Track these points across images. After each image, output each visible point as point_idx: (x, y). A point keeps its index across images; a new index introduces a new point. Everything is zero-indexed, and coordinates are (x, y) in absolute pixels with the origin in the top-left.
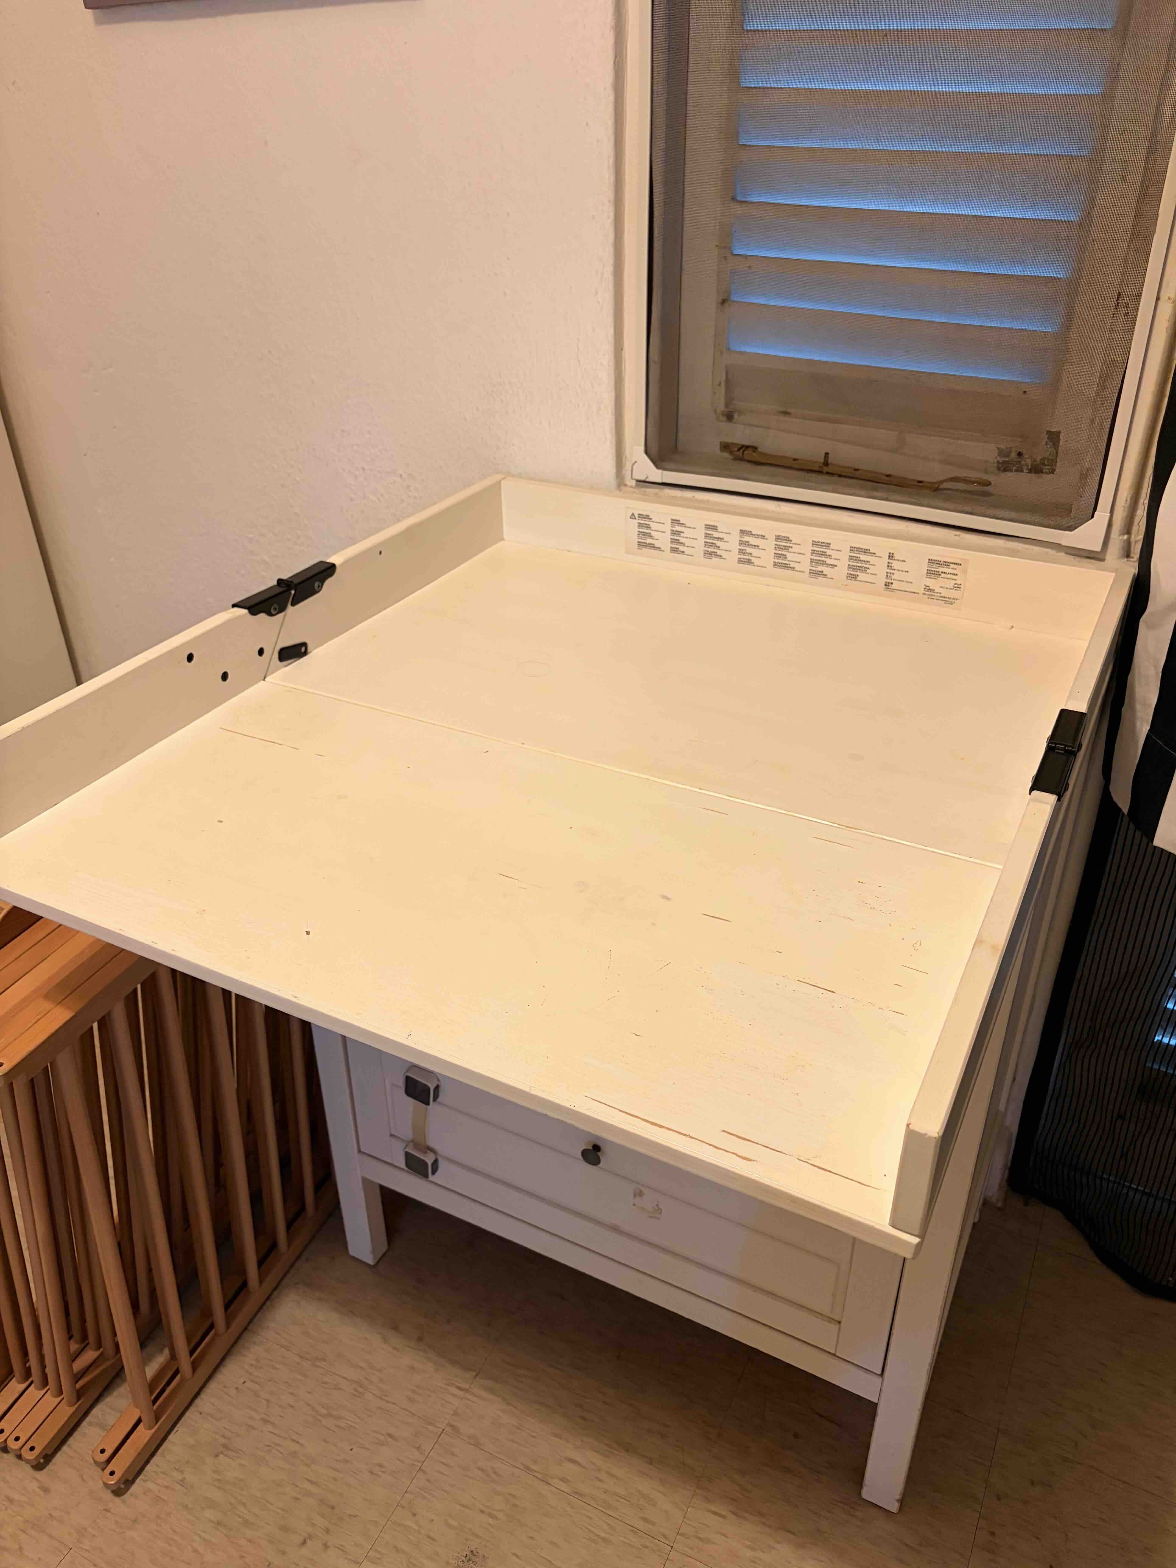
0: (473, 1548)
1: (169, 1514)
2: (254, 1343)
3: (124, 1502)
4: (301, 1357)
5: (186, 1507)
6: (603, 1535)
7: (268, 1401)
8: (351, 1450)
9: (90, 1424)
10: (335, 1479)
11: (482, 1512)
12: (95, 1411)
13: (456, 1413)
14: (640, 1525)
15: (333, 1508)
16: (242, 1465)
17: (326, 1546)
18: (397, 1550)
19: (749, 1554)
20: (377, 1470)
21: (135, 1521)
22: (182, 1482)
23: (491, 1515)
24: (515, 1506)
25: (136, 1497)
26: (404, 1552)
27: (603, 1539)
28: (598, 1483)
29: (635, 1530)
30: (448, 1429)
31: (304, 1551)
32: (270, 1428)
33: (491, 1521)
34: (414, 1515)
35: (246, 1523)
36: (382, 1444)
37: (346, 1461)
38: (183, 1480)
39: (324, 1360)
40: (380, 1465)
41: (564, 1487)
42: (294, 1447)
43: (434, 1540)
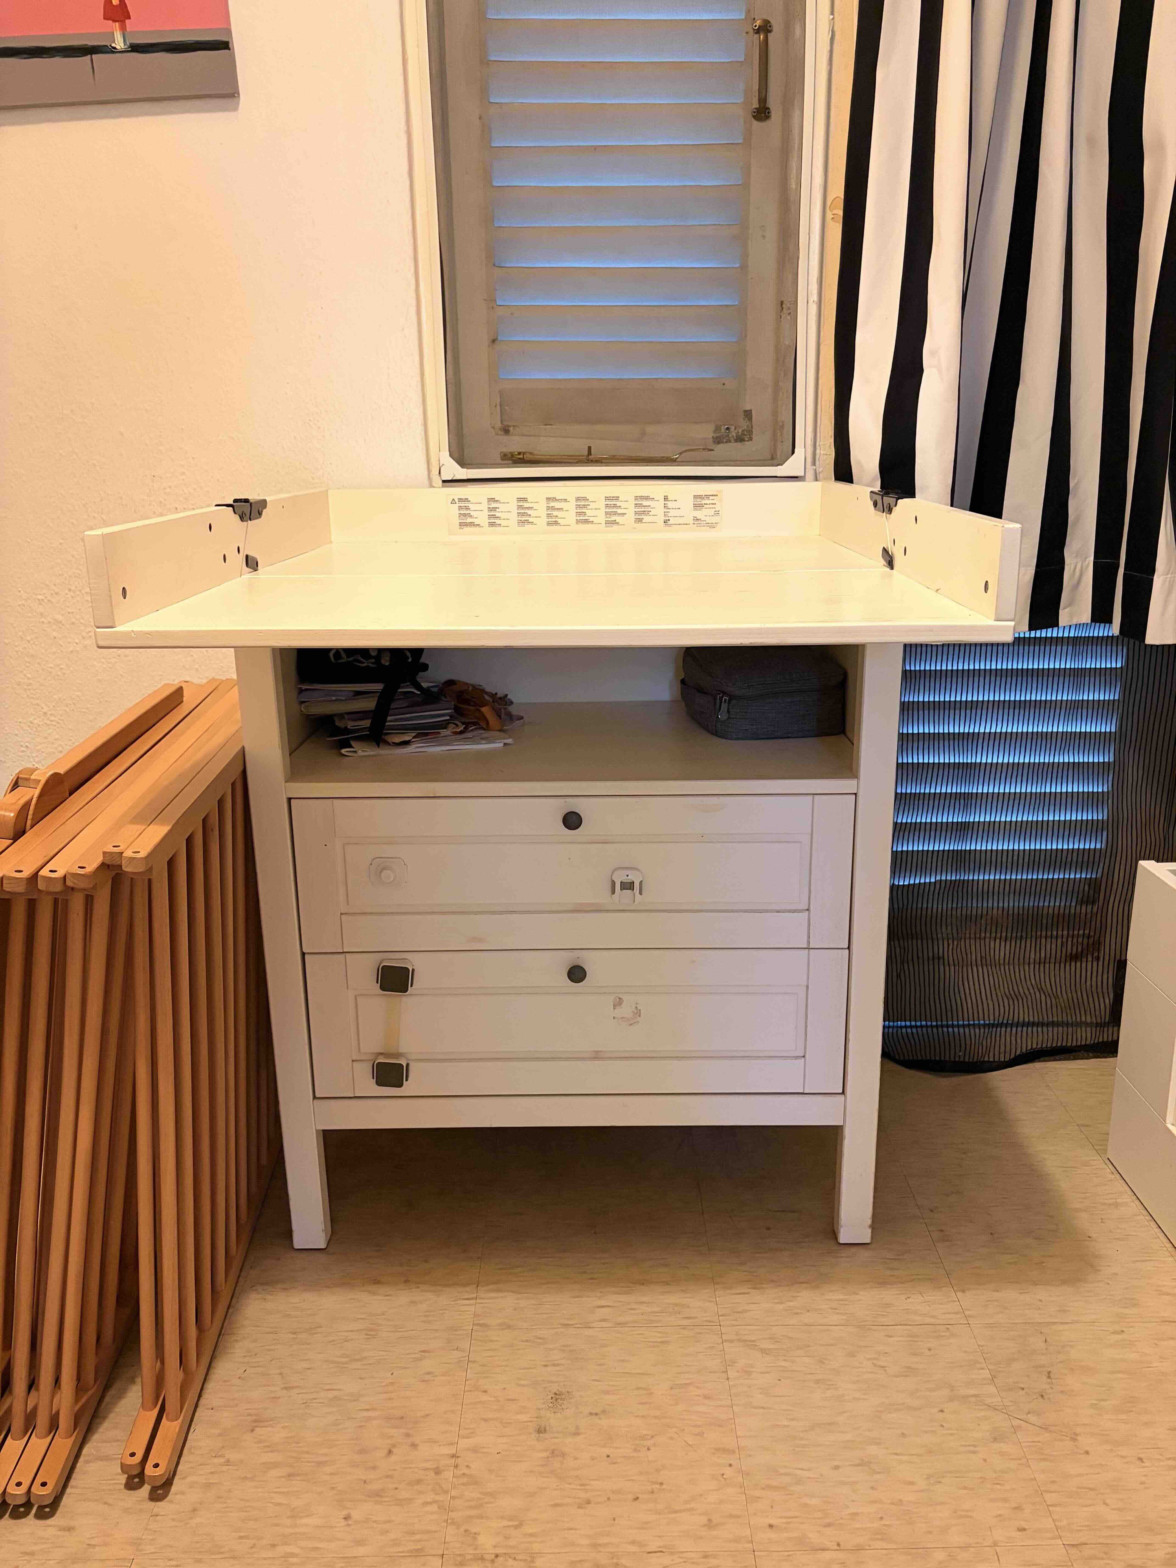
0: (555, 1391)
1: (230, 1491)
2: (236, 1341)
3: (171, 1502)
4: (295, 1333)
5: (246, 1478)
6: (659, 1340)
7: (281, 1374)
8: (392, 1374)
9: (87, 1462)
10: (390, 1399)
11: (546, 1366)
12: (85, 1451)
13: (476, 1315)
14: (685, 1322)
15: (402, 1418)
16: (284, 1427)
17: (414, 1446)
18: (485, 1420)
19: (781, 1307)
20: (427, 1377)
21: (194, 1510)
22: (228, 1462)
23: (555, 1365)
24: (571, 1351)
25: (183, 1493)
26: (492, 1419)
27: (662, 1342)
28: (633, 1312)
29: (684, 1327)
30: (475, 1328)
31: (393, 1458)
32: (296, 1391)
33: (557, 1368)
34: (485, 1392)
35: (319, 1464)
36: (420, 1359)
37: (392, 1384)
38: (228, 1461)
39: (321, 1327)
40: (429, 1373)
41: (604, 1324)
42: (331, 1395)
43: (515, 1400)
